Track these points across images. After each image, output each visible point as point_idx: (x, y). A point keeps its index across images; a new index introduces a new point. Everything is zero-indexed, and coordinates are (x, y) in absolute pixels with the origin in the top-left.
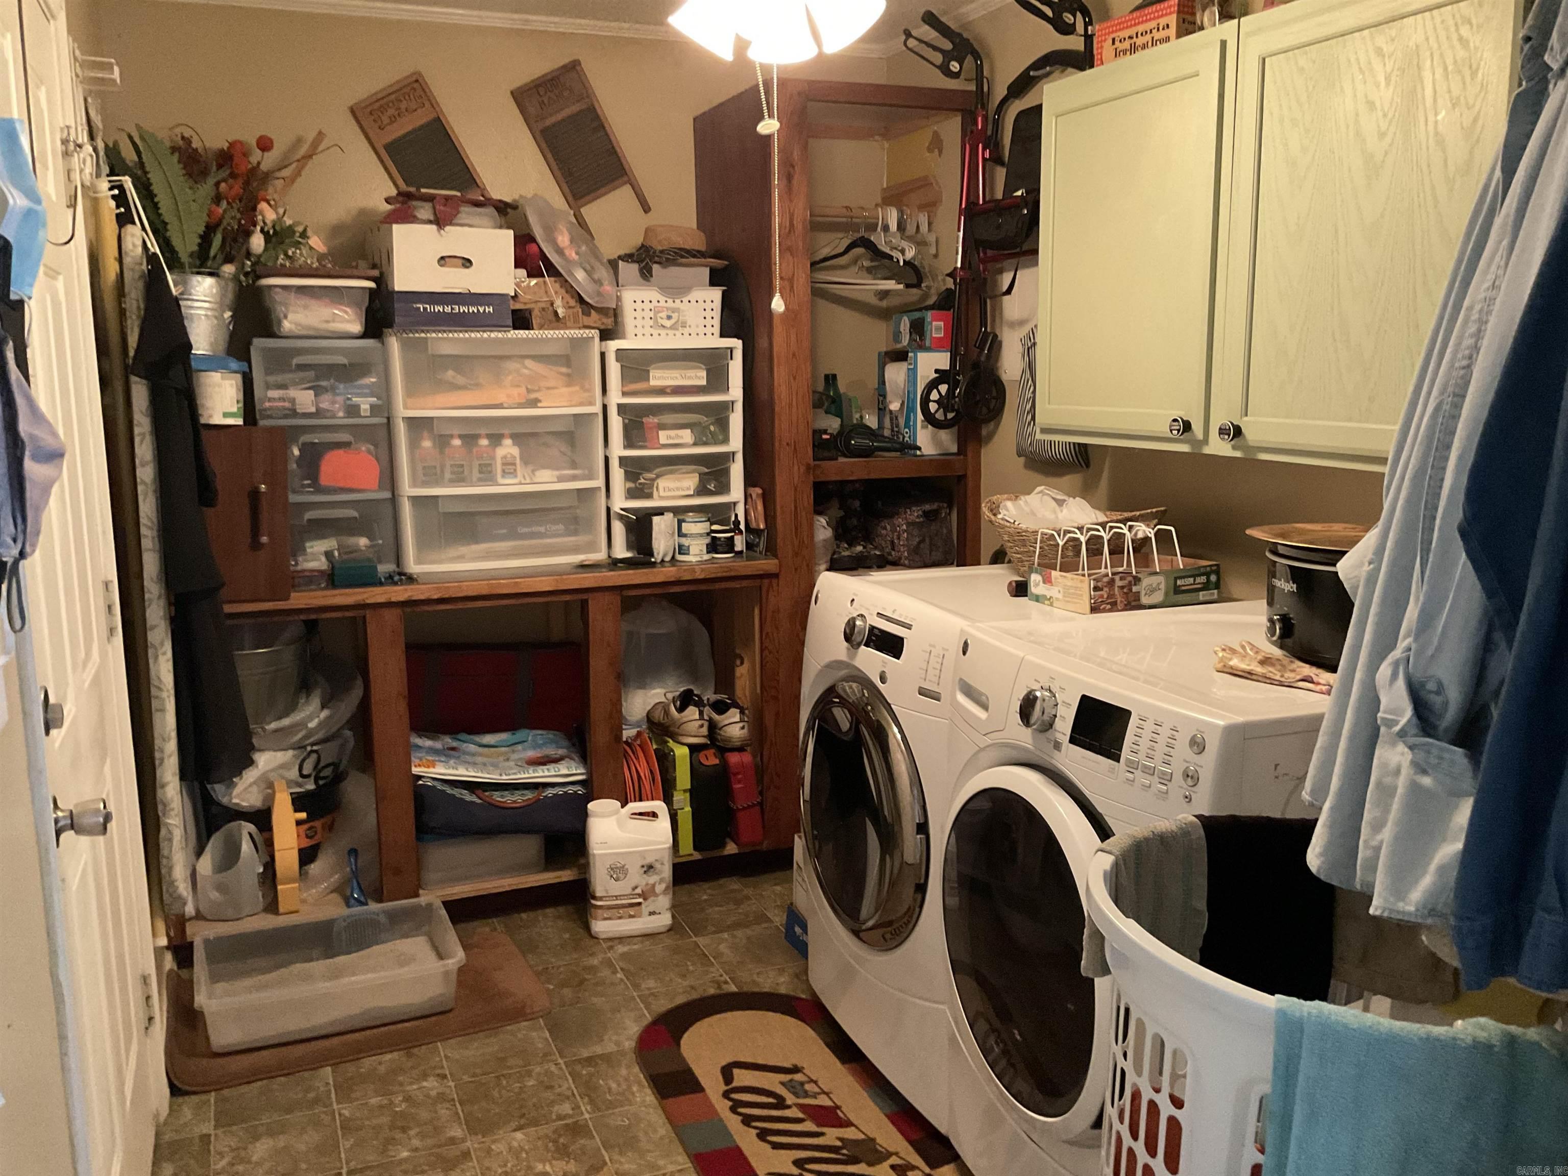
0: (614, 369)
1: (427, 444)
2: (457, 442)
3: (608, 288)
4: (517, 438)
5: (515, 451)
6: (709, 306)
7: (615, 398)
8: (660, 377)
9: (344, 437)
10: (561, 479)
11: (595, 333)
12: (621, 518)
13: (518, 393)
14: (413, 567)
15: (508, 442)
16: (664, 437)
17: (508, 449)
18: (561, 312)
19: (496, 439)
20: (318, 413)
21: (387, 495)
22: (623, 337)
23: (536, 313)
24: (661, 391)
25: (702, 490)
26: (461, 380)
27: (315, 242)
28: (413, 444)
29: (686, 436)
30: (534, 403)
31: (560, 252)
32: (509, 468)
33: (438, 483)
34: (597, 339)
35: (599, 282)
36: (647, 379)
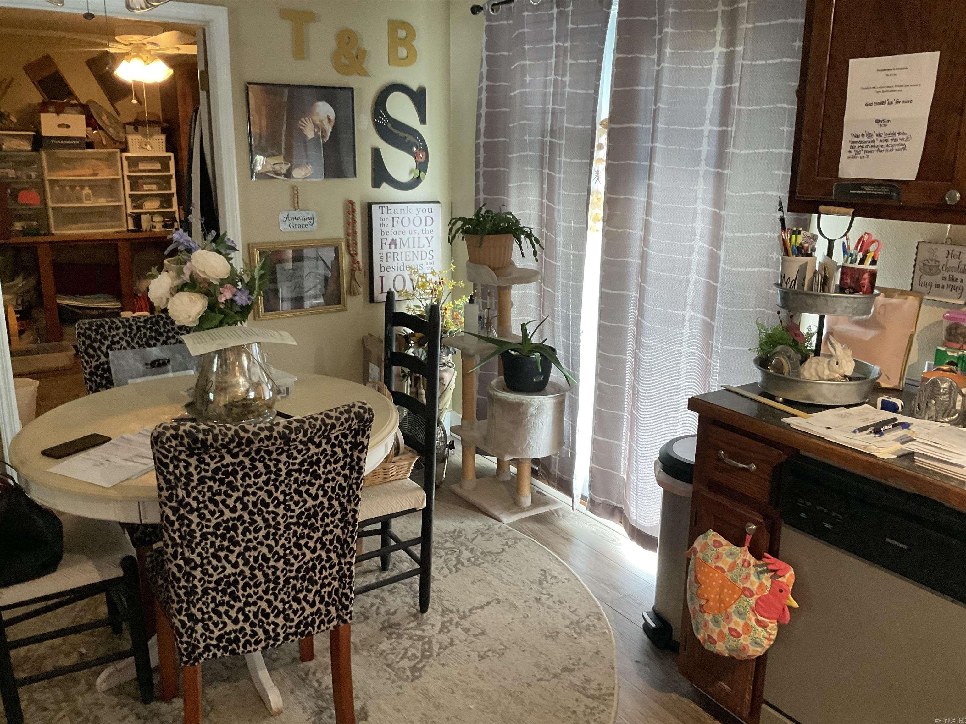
0: (125, 163)
1: (57, 188)
2: (68, 188)
3: (122, 134)
4: (90, 187)
5: (90, 192)
6: (161, 141)
7: (126, 173)
8: (142, 166)
9: (27, 186)
10: (107, 202)
11: (118, 150)
12: (131, 216)
13: (90, 171)
14: (54, 231)
15: (87, 188)
16: (145, 187)
17: (87, 191)
18: (104, 143)
19: (82, 187)
20: (17, 178)
21: (43, 206)
22: (129, 152)
23: (95, 143)
24: (144, 171)
25: (161, 207)
26: (68, 166)
27: (13, 119)
28: (52, 188)
29: (154, 187)
30: (96, 175)
31: (104, 122)
32: (88, 198)
33: (61, 202)
34: (119, 153)
35: (118, 133)
36: (138, 166)
